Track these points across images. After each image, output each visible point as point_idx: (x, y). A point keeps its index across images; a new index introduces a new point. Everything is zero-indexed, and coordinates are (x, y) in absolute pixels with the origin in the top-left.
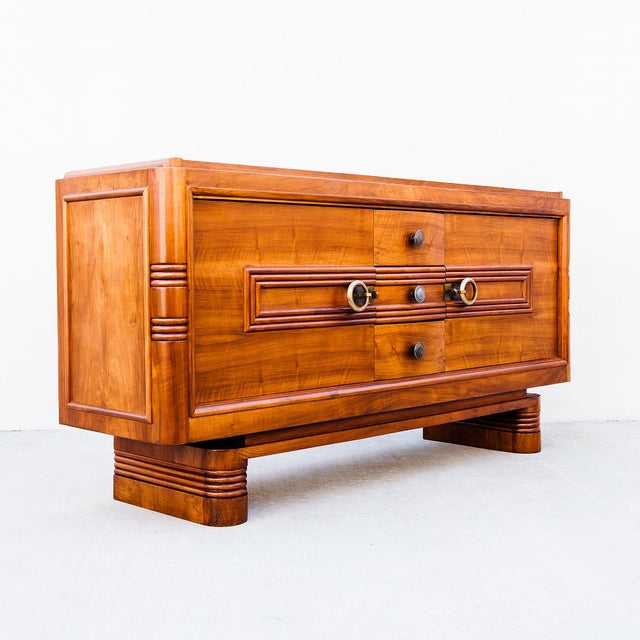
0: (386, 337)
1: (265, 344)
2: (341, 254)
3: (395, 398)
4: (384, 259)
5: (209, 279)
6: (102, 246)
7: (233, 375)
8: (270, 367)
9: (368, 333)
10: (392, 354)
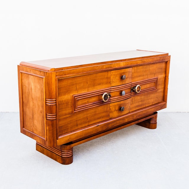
0: (113, 106)
1: (78, 115)
2: (101, 86)
3: (115, 123)
4: (113, 85)
5: (62, 101)
6: (31, 88)
7: (69, 125)
8: (80, 121)
9: (108, 106)
10: (115, 111)
